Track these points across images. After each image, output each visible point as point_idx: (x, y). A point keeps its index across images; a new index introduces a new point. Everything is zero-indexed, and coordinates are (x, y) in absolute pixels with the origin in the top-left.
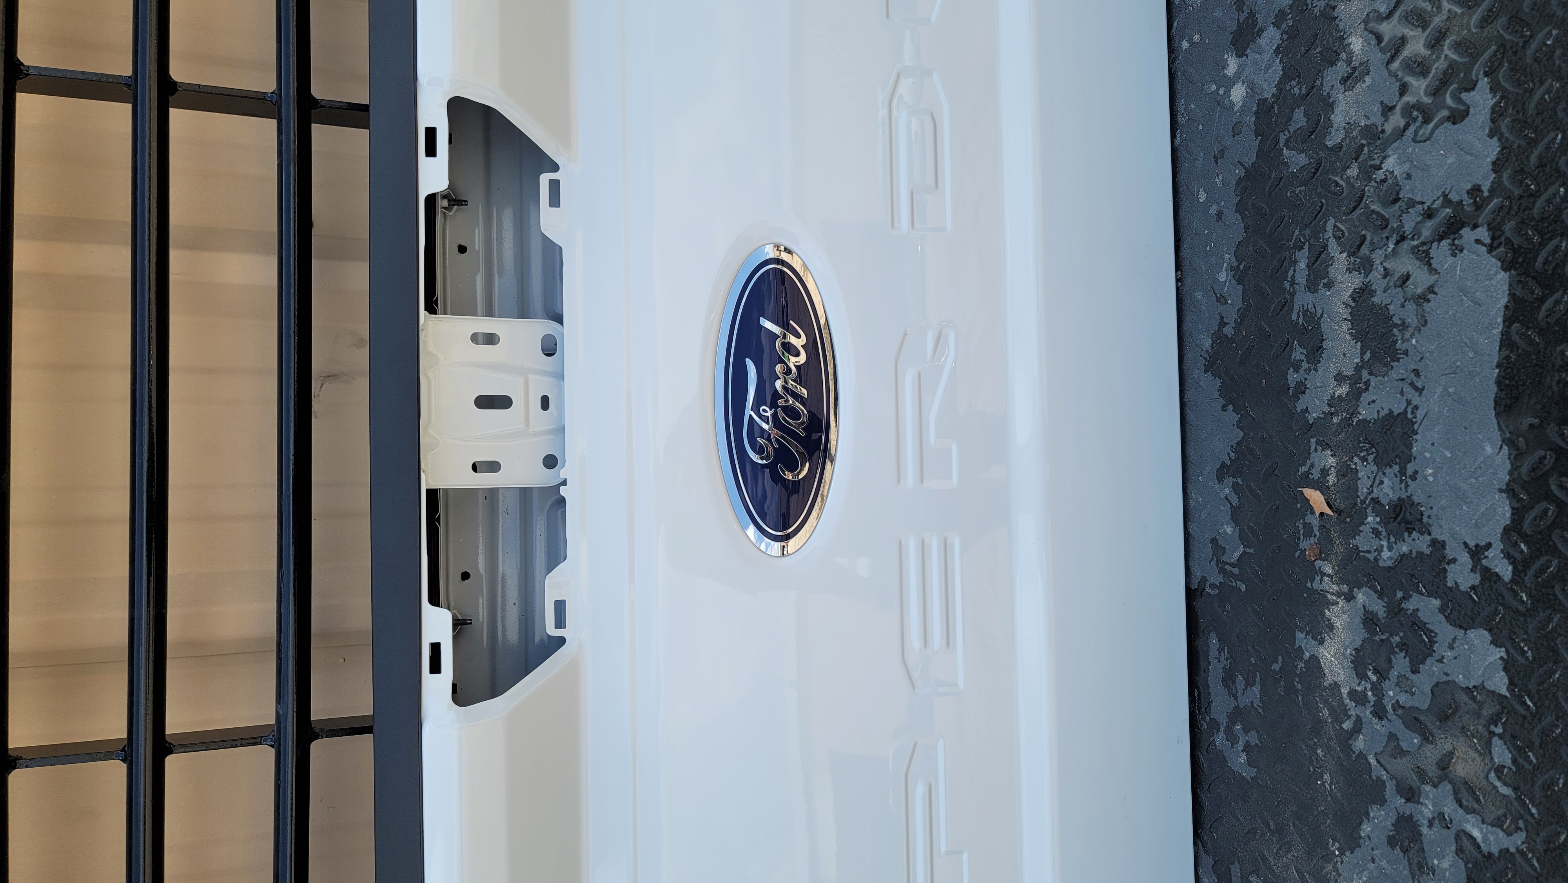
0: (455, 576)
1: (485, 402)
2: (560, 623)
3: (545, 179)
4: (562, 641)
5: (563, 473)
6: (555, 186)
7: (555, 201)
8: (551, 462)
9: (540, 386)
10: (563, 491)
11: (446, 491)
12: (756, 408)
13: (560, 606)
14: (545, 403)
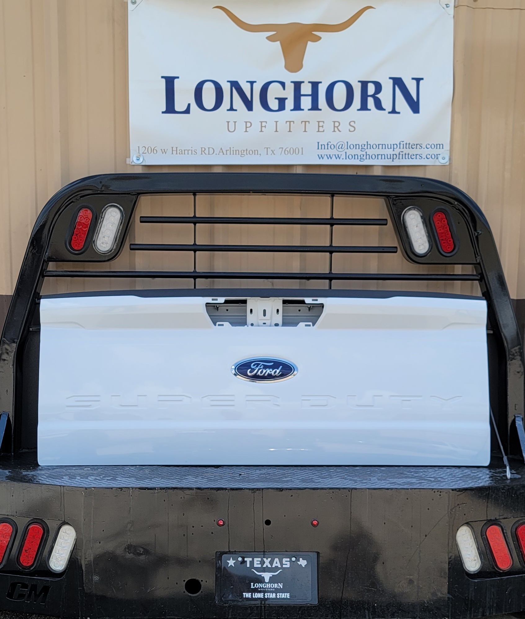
0: (227, 308)
1: (265, 311)
2: (219, 325)
3: (311, 323)
4: (215, 325)
5: (250, 326)
6: (310, 325)
7: (306, 325)
8: (252, 325)
9: (268, 322)
10: (246, 326)
11: (246, 306)
12: (263, 365)
13: (223, 325)
14: (264, 323)
